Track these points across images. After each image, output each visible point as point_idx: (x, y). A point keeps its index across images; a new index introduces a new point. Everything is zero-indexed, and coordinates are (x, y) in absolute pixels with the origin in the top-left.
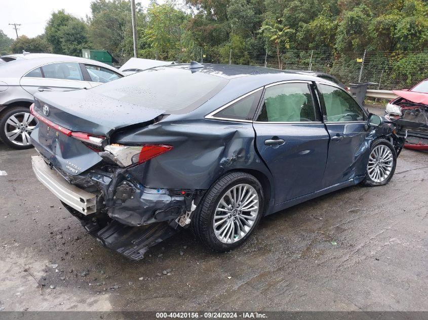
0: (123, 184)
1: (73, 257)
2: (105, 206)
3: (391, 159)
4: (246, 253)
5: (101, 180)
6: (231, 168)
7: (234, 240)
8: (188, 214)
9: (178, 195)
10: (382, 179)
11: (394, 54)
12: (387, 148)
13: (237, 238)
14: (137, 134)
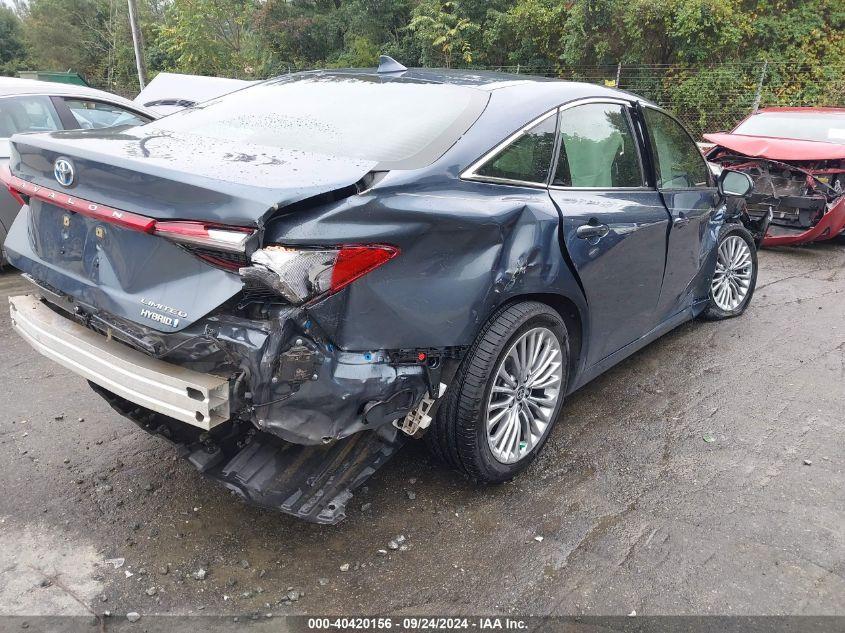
0: (295, 344)
1: (155, 534)
2: (250, 402)
3: (749, 262)
4: (546, 481)
5: (241, 338)
6: (514, 293)
7: (519, 454)
8: (425, 406)
9: (411, 362)
10: (735, 304)
11: (672, 70)
12: (742, 242)
13: (524, 449)
14: (323, 221)
